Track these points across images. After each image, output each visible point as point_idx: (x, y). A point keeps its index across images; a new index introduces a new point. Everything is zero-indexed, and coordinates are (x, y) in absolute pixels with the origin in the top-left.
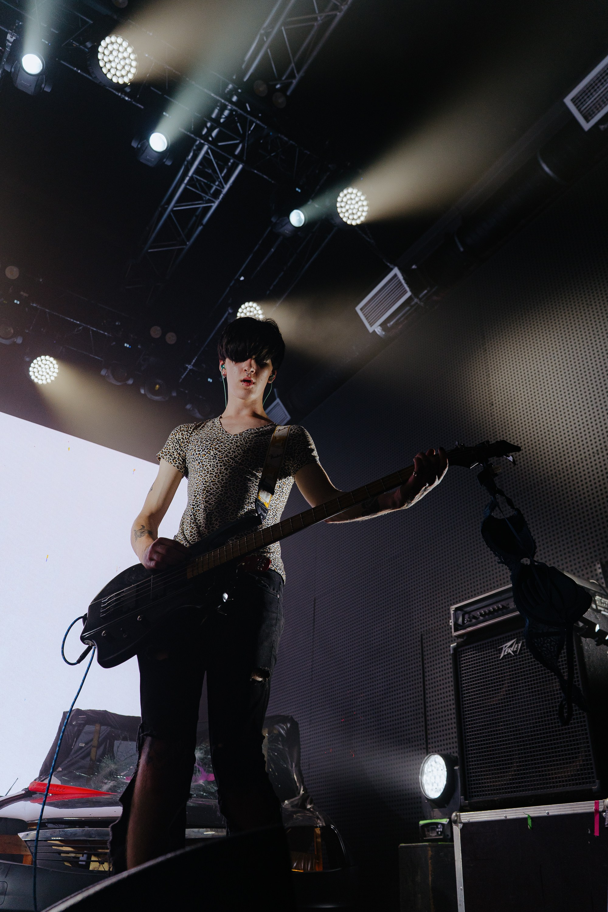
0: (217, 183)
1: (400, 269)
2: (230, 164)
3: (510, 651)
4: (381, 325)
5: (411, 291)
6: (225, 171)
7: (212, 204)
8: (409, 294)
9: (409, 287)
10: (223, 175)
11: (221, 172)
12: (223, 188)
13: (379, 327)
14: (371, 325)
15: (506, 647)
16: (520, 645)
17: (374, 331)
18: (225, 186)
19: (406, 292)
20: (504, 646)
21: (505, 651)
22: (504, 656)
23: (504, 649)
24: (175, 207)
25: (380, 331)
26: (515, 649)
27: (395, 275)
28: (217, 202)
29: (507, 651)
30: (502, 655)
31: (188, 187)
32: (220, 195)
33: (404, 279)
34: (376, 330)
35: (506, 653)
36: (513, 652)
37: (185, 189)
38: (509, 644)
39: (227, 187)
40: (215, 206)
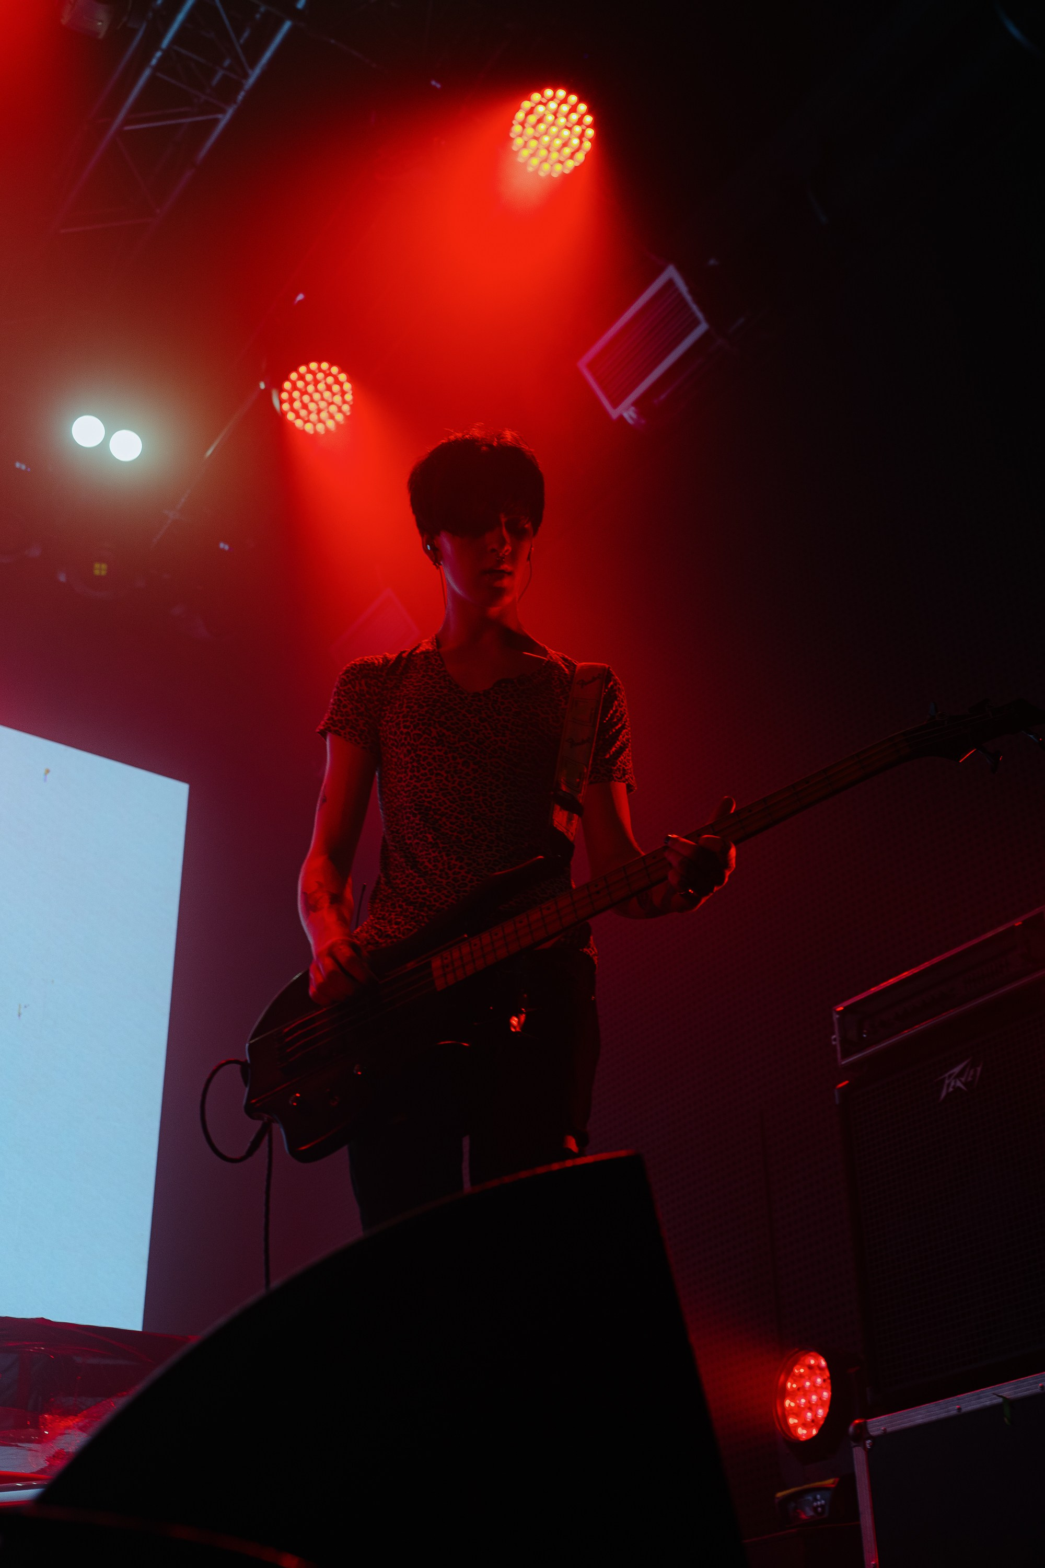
0: (227, 63)
1: (680, 269)
2: (258, 16)
3: (959, 1084)
4: (635, 404)
5: (708, 319)
6: (246, 35)
7: (220, 116)
8: (703, 327)
9: (703, 310)
10: (242, 41)
11: (239, 35)
12: (246, 76)
13: (633, 408)
14: (615, 405)
15: (950, 1076)
16: (979, 1069)
17: (621, 417)
18: (250, 71)
19: (696, 323)
20: (947, 1075)
21: (949, 1085)
22: (948, 1094)
23: (947, 1082)
24: (127, 122)
25: (634, 416)
26: (970, 1079)
27: (670, 283)
28: (230, 112)
29: (952, 1084)
30: (944, 1094)
31: (159, 74)
32: (237, 93)
33: (691, 292)
34: (626, 415)
35: (951, 1089)
36: (964, 1084)
37: (152, 78)
38: (957, 1070)
39: (255, 74)
40: (224, 119)
